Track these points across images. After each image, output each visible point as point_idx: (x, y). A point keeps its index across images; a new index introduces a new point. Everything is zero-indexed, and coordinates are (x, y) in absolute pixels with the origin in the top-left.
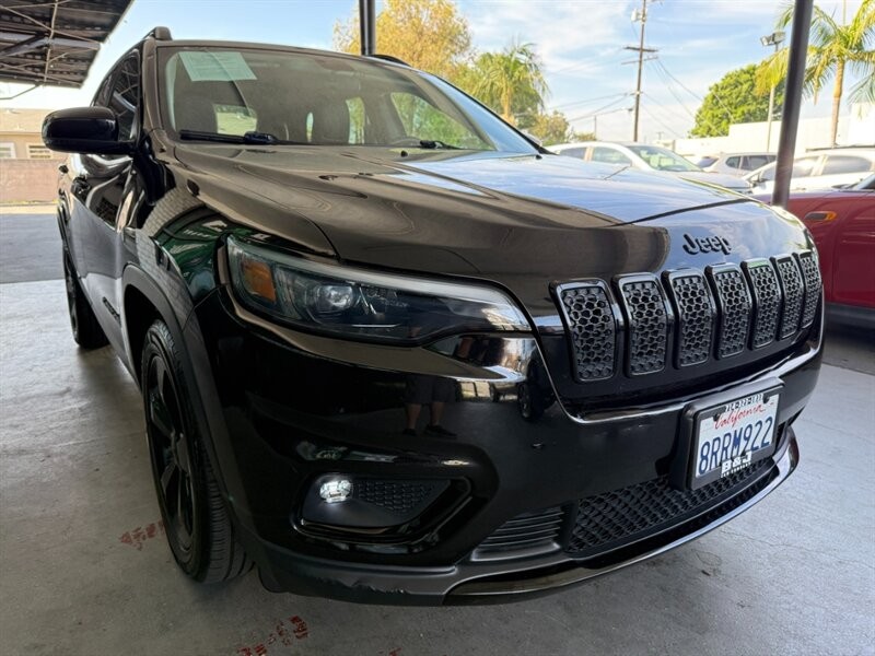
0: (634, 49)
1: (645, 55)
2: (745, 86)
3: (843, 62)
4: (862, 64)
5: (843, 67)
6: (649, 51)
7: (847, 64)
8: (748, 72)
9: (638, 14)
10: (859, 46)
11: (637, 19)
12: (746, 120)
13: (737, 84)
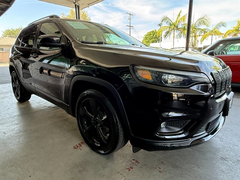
0: (128, 26)
1: (131, 28)
2: (152, 35)
3: (174, 30)
4: (178, 30)
5: (174, 31)
6: (132, 27)
7: (175, 30)
8: (152, 32)
9: (129, 18)
10: (177, 27)
11: (129, 20)
12: (153, 42)
13: (150, 34)
